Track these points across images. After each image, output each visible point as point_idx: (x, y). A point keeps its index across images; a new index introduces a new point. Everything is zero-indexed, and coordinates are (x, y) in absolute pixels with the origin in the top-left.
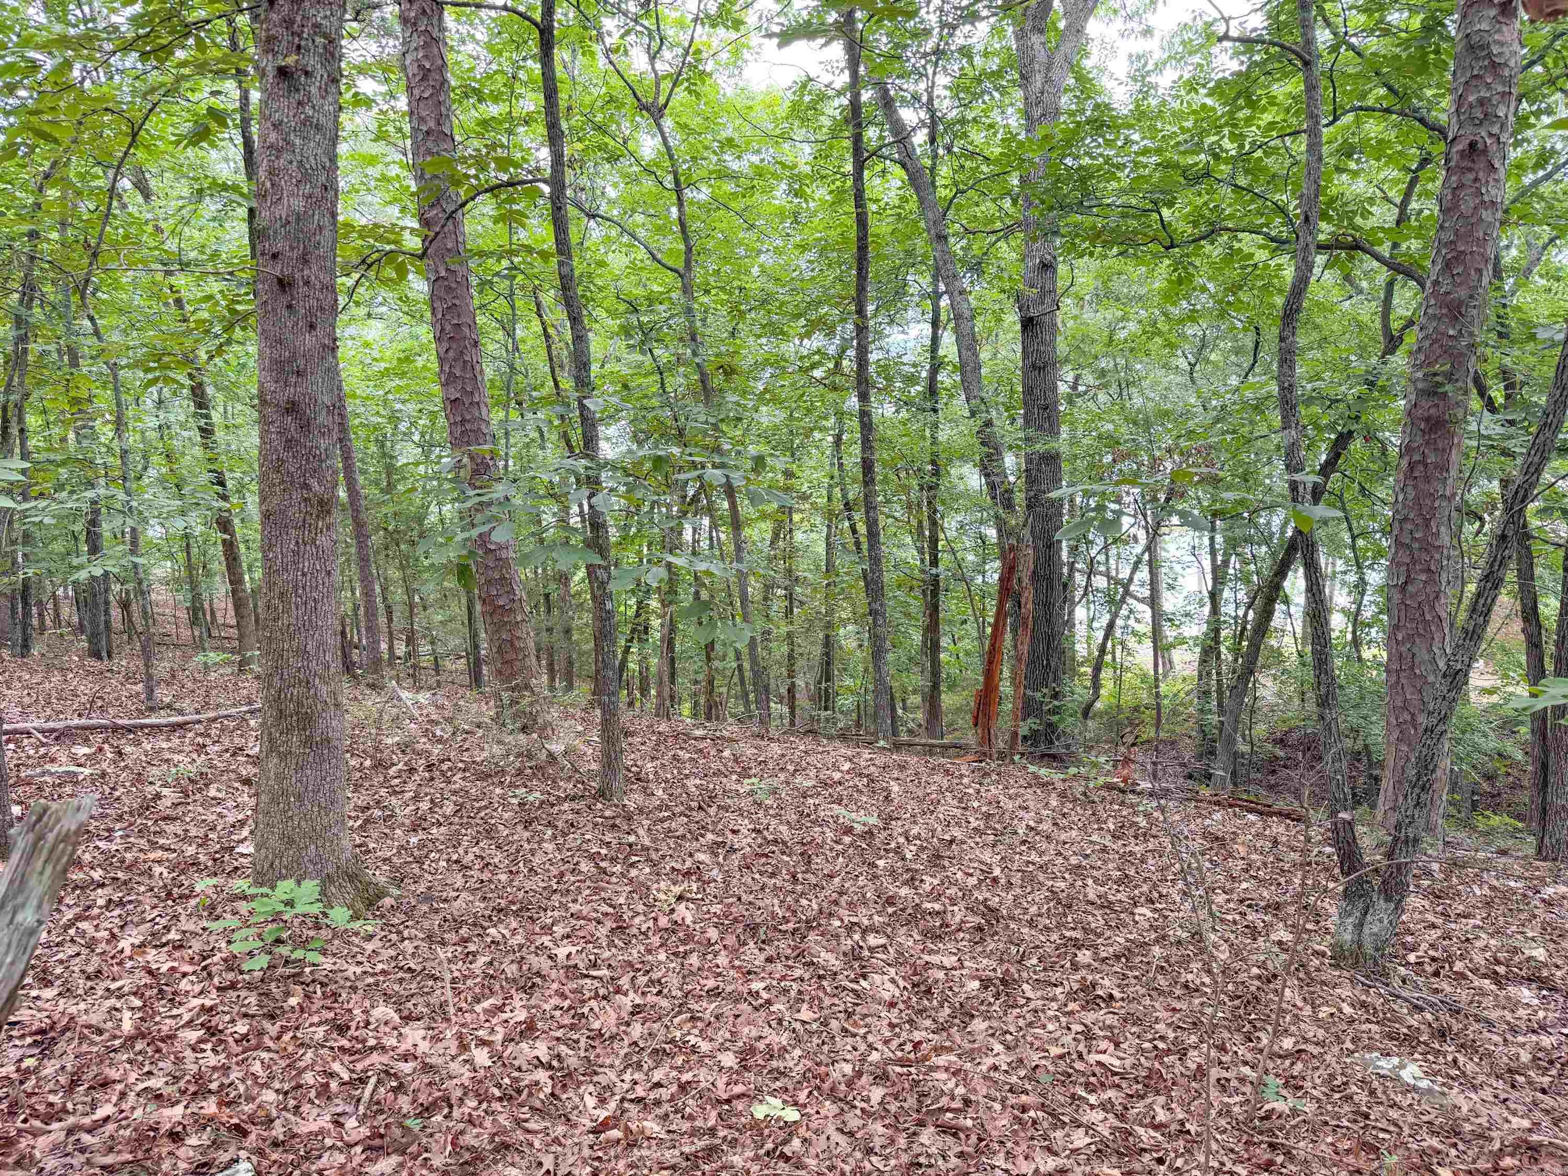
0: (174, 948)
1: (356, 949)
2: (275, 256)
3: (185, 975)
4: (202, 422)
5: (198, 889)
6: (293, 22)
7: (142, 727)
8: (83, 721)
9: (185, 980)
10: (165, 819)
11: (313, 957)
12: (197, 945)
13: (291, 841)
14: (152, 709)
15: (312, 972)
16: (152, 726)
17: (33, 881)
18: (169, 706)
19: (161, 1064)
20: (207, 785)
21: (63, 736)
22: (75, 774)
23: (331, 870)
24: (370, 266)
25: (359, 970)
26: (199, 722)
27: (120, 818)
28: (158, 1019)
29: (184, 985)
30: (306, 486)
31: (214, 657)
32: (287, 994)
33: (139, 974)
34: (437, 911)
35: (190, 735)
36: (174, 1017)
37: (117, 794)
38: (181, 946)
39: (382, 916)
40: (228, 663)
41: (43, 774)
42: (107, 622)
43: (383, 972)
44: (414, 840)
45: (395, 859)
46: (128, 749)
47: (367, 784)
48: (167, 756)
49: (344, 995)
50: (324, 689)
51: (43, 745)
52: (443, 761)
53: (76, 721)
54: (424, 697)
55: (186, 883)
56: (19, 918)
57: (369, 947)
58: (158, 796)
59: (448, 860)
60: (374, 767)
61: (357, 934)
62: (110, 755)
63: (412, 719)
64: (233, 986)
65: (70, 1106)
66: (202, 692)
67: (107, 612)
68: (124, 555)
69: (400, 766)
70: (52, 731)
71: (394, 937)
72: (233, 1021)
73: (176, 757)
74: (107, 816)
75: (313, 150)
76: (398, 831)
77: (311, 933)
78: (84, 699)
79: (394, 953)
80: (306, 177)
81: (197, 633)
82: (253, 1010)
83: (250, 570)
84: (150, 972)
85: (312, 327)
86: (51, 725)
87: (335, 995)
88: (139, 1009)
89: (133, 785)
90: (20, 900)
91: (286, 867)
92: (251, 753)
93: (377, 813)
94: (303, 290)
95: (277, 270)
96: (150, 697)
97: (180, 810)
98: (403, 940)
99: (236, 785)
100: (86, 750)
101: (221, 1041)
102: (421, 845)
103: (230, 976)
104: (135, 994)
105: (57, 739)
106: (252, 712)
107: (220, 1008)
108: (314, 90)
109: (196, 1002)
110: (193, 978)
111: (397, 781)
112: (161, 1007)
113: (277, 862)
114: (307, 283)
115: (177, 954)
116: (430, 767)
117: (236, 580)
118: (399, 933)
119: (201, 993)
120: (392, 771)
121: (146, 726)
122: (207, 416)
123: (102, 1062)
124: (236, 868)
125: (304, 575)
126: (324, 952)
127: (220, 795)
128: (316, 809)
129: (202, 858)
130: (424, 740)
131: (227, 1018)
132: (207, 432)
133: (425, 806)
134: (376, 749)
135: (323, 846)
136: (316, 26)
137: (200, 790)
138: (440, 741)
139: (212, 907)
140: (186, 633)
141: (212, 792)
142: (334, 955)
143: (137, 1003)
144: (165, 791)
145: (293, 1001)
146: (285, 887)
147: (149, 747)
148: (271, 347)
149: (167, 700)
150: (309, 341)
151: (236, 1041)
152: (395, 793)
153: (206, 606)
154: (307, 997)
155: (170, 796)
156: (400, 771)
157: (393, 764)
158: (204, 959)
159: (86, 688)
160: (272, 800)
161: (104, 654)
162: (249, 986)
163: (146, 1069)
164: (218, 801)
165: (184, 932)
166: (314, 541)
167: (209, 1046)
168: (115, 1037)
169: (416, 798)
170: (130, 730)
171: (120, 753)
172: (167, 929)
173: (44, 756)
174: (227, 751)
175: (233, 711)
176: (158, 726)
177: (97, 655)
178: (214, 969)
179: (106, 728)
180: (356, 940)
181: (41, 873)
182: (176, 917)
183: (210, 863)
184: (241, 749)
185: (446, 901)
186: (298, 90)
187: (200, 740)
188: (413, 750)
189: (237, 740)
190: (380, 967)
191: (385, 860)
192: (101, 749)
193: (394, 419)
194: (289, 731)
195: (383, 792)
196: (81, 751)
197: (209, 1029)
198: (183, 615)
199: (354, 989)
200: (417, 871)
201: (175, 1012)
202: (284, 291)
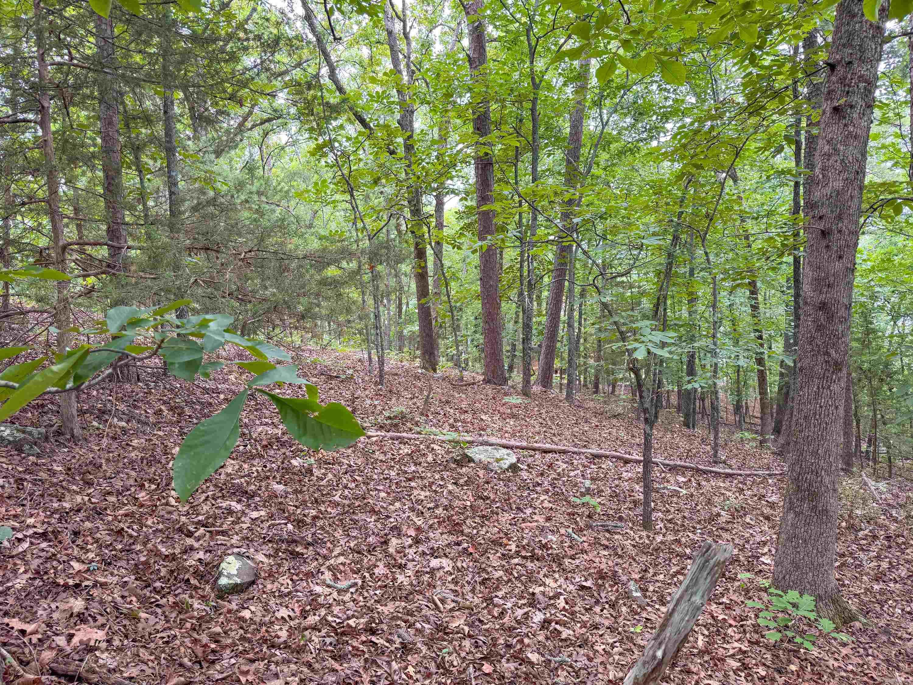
0: (726, 608)
1: (834, 649)
2: (821, 218)
3: (731, 626)
4: (753, 302)
5: (739, 576)
6: (845, 78)
7: (711, 472)
8: (682, 463)
9: (730, 629)
10: (722, 529)
11: (807, 645)
12: (738, 611)
13: (797, 567)
14: (715, 462)
15: (805, 653)
16: (716, 473)
17: (701, 581)
18: (724, 462)
19: (717, 674)
20: (745, 515)
21: (673, 469)
22: (679, 492)
23: (822, 592)
24: (875, 210)
25: (836, 664)
26: (741, 475)
27: (699, 522)
28: (716, 646)
29: (730, 631)
30: (827, 354)
31: (747, 435)
32: (790, 662)
33: (707, 616)
34: (893, 644)
35: (735, 481)
36: (725, 649)
37: (698, 508)
38: (730, 608)
39: (853, 634)
40: (754, 439)
41: (664, 488)
42: (694, 409)
43: (852, 671)
44: (876, 587)
45: (862, 596)
46: (703, 483)
47: (843, 539)
48: (723, 491)
49: (826, 677)
50: (827, 480)
51: (664, 472)
52: (898, 536)
53: (679, 463)
54: (882, 486)
55: (733, 571)
56: (693, 599)
57: (844, 651)
58: (718, 515)
59: (903, 610)
60: (847, 528)
61: (835, 639)
62: (694, 485)
63: (874, 499)
64: (757, 643)
65: (672, 676)
66: (741, 456)
67: (694, 404)
68: (710, 378)
69: (866, 532)
70: (668, 465)
71: (861, 651)
72: (756, 665)
73: (728, 494)
74: (693, 519)
75: (852, 152)
76: (864, 577)
77: (806, 628)
78: (682, 450)
79: (861, 662)
80: (845, 168)
81: (737, 419)
82: (768, 663)
83: (770, 386)
84: (713, 617)
85: (840, 257)
86: (667, 462)
87: (820, 676)
88: (707, 636)
89: (706, 505)
90: (695, 589)
91: (793, 582)
92: (769, 500)
93: (850, 560)
94: (837, 236)
95: (821, 226)
96: (715, 455)
97: (730, 526)
98: (868, 655)
99: (761, 518)
100: (683, 479)
101: (749, 675)
102: (882, 592)
103: (756, 636)
104: (705, 626)
105: (670, 470)
106: (769, 475)
107: (750, 654)
108: (855, 115)
109: (736, 645)
110: (735, 629)
111: (864, 542)
112: (718, 639)
113: (787, 577)
114: (840, 231)
115: (727, 612)
116: (888, 538)
117: (763, 392)
118: (865, 649)
119: (739, 640)
120: (861, 534)
121: (713, 472)
122: (756, 299)
123: (687, 659)
124: (761, 571)
125: (821, 407)
126: (814, 644)
127: (752, 523)
128: (815, 551)
129: (742, 559)
130: (882, 517)
131: (754, 662)
132: (755, 308)
133: (885, 565)
134: (849, 516)
135: (818, 576)
136: (861, 76)
137: (741, 517)
138: (896, 520)
139: (747, 591)
140: (731, 418)
141: (748, 520)
142: (820, 648)
143: (706, 633)
144: (723, 513)
145: (793, 668)
146: (793, 595)
147: (714, 484)
148: (813, 271)
149: (723, 458)
150: (838, 265)
151: (759, 678)
152: (863, 550)
153: (744, 404)
154: (801, 667)
155: (725, 516)
156: (866, 535)
157: (861, 529)
158: (742, 620)
159: (683, 444)
160: (788, 539)
161: (691, 425)
162: (767, 647)
163: (709, 673)
164: (751, 527)
165: (731, 600)
166: (829, 387)
167: (743, 674)
168: (694, 647)
169: (878, 557)
170: (705, 472)
171: (699, 485)
172: (723, 595)
173: (664, 478)
174: (755, 496)
175: (760, 472)
176: (719, 473)
177: (687, 425)
178: (747, 629)
179: (693, 469)
180: (835, 643)
181: (706, 579)
182: (727, 590)
183: (746, 563)
184: (764, 496)
185: (900, 638)
186: (845, 118)
187: (740, 485)
188: (876, 523)
189: (761, 490)
190: (850, 667)
191: (855, 595)
192: (690, 480)
193: (873, 297)
194: (802, 500)
195: (854, 547)
196: (681, 479)
197: (743, 664)
198: (731, 408)
199: (833, 676)
200: (878, 609)
201: (725, 646)
202: (825, 238)
